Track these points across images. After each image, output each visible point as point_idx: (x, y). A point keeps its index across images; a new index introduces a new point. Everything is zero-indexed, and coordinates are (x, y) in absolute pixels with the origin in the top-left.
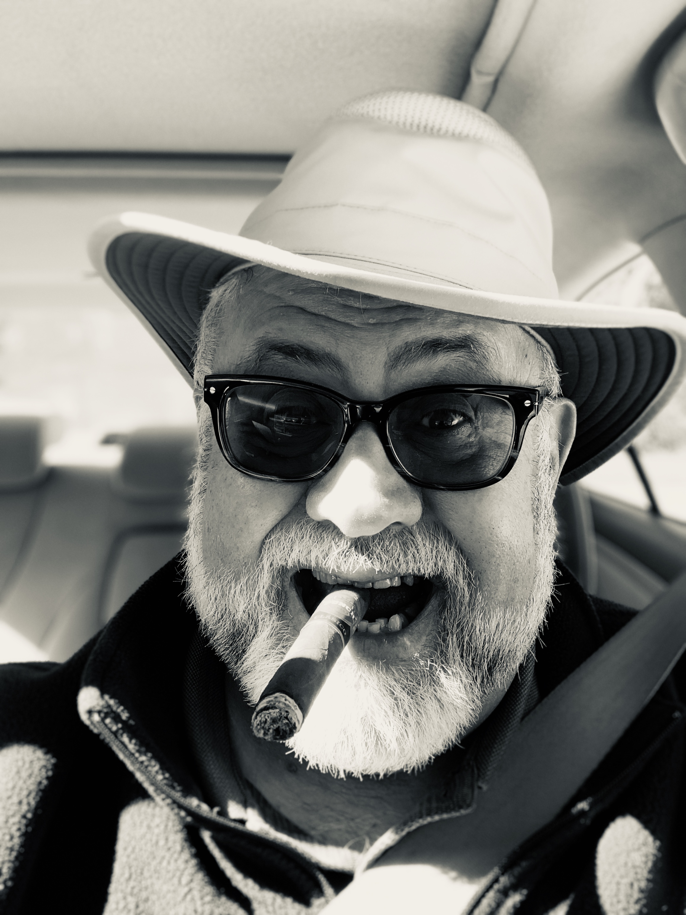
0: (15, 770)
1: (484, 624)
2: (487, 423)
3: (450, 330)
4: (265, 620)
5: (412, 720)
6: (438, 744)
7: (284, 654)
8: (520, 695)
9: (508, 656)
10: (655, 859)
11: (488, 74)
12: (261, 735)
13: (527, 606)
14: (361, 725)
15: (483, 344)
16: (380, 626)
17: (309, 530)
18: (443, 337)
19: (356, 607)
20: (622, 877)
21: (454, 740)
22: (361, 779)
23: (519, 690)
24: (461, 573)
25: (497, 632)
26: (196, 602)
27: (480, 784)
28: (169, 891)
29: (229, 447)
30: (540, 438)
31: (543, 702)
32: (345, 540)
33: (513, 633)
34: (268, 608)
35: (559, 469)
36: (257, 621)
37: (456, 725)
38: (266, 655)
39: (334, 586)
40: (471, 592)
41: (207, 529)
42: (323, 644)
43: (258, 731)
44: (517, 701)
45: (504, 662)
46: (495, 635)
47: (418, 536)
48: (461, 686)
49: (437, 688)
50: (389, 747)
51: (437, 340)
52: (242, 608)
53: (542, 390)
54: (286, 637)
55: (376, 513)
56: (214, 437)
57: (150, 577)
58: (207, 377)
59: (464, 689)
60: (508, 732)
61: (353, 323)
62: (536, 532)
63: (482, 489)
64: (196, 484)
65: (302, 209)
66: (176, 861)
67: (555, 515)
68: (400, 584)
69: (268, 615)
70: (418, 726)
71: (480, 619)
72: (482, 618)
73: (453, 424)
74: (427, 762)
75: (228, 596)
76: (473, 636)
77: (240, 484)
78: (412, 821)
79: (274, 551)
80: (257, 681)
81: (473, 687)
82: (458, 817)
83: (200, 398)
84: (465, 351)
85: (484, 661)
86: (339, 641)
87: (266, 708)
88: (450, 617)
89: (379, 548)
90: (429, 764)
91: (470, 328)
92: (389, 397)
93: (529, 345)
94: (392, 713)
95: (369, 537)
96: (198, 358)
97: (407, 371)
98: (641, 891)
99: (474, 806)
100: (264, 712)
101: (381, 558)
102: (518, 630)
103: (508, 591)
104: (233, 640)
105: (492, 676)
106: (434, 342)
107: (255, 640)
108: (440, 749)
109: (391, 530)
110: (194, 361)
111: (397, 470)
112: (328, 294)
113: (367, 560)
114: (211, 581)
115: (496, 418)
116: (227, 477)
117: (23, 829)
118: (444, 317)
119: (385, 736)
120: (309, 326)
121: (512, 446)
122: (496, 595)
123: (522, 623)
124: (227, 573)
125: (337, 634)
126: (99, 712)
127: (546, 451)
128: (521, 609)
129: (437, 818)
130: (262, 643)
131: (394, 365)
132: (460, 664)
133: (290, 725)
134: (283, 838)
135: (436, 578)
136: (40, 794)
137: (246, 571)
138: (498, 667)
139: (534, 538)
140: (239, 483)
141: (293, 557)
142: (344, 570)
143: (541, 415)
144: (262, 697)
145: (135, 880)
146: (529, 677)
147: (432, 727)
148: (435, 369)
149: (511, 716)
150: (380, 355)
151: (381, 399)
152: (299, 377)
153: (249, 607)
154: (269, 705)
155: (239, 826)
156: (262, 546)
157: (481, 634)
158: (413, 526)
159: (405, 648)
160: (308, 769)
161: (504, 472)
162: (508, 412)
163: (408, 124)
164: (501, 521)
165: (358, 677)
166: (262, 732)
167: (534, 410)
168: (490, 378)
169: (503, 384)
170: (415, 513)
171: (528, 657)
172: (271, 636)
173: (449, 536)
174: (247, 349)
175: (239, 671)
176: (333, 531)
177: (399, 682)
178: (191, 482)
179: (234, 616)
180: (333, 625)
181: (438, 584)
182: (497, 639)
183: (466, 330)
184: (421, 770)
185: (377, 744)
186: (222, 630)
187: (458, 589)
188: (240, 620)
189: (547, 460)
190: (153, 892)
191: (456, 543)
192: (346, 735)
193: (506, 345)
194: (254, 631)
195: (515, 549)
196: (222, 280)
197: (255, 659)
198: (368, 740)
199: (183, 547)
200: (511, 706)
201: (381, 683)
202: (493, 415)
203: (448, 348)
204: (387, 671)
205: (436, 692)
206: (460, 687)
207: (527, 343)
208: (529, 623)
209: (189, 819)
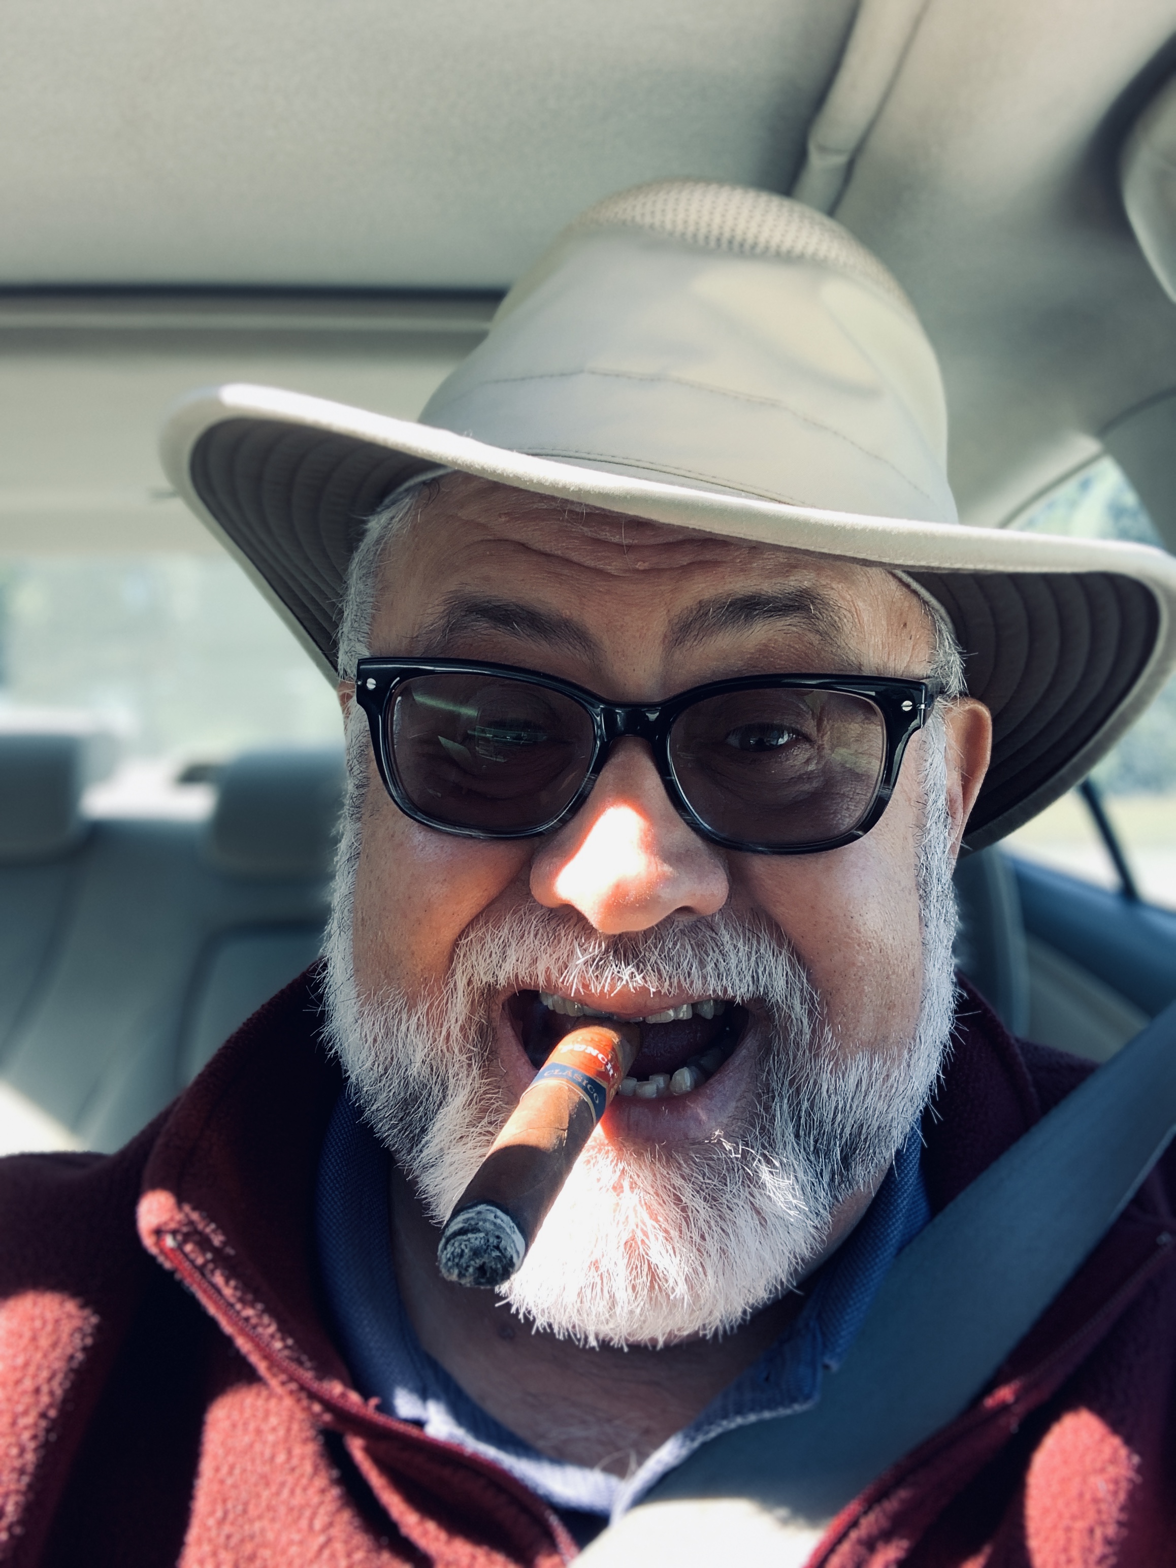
0: (28, 1334)
1: (836, 1081)
2: (838, 738)
3: (774, 581)
4: (460, 1076)
5: (712, 1245)
6: (758, 1289)
7: (493, 1135)
8: (895, 1208)
9: (877, 1135)
10: (1131, 1486)
11: (838, 152)
12: (454, 1277)
13: (910, 1050)
14: (625, 1254)
15: (831, 602)
16: (657, 1087)
17: (535, 922)
18: (763, 593)
19: (616, 1055)
20: (1074, 1518)
21: (784, 1280)
22: (626, 1349)
23: (893, 1200)
24: (798, 993)
25: (857, 1095)
26: (341, 1045)
27: (827, 1361)
28: (291, 1543)
29: (398, 780)
30: (928, 764)
31: (937, 1220)
32: (596, 940)
33: (886, 1095)
34: (465, 1056)
35: (962, 819)
36: (446, 1078)
37: (787, 1254)
38: (462, 1137)
39: (578, 1018)
40: (815, 1025)
41: (360, 920)
42: (560, 1120)
43: (449, 1271)
44: (891, 1219)
45: (869, 1147)
46: (854, 1100)
47: (724, 932)
48: (796, 1187)
49: (756, 1191)
50: (672, 1293)
51: (752, 597)
52: (419, 1056)
53: (933, 684)
54: (494, 1106)
55: (650, 892)
56: (374, 765)
57: (263, 1006)
58: (362, 662)
59: (801, 1192)
60: (874, 1272)
61: (610, 569)
62: (923, 922)
63: (830, 851)
64: (343, 846)
65: (523, 379)
66: (305, 1489)
67: (955, 894)
68: (690, 1016)
69: (465, 1068)
70: (722, 1255)
71: (828, 1072)
72: (832, 1069)
73: (779, 743)
74: (739, 1320)
75: (397, 1036)
76: (817, 1100)
77: (417, 844)
78: (711, 1423)
79: (474, 958)
80: (444, 1183)
81: (816, 1189)
82: (788, 1417)
83: (349, 697)
84: (801, 615)
85: (835, 1144)
86: (586, 1115)
87: (462, 1232)
88: (778, 1068)
89: (656, 953)
90: (742, 1323)
91: (808, 577)
92: (672, 694)
93: (910, 607)
94: (677, 1234)
95: (637, 933)
96: (345, 630)
97: (701, 649)
98: (1108, 1542)
99: (817, 1397)
100: (460, 1238)
101: (659, 971)
102: (894, 1090)
103: (877, 1023)
104: (405, 1111)
105: (848, 1170)
106: (747, 601)
107: (442, 1111)
108: (761, 1296)
109: (676, 923)
110: (339, 635)
111: (684, 820)
112: (568, 521)
113: (636, 973)
114: (367, 1007)
115: (853, 728)
116: (394, 832)
117: (42, 1435)
118: (763, 559)
119: (665, 1272)
120: (534, 574)
121: (880, 778)
122: (856, 1031)
123: (901, 1079)
124: (395, 995)
125: (583, 1102)
126: (174, 1233)
127: (938, 786)
128: (899, 1056)
129: (752, 1418)
130: (454, 1117)
131: (679, 641)
132: (794, 1149)
133: (504, 1260)
134: (489, 1452)
135: (755, 1001)
136: (72, 1376)
137: (426, 993)
138: (859, 1154)
139: (921, 933)
140: (416, 842)
141: (507, 969)
142: (596, 990)
143: (932, 725)
144: (456, 1213)
145: (232, 1524)
146: (911, 1178)
147: (746, 1257)
148: (749, 646)
149: (880, 1245)
150: (656, 622)
151: (658, 699)
152: (515, 661)
153: (432, 1054)
154: (466, 1225)
155: (414, 1431)
156: (454, 951)
157: (830, 1097)
158: (713, 915)
159: (699, 1122)
160: (533, 1332)
161: (868, 823)
162: (873, 718)
163: (701, 237)
164: (865, 904)
165: (618, 1173)
166: (456, 1271)
167: (918, 717)
168: (843, 660)
169: (866, 672)
170: (716, 892)
171: (910, 1138)
172: (469, 1105)
173: (777, 931)
174: (429, 611)
175: (415, 1165)
176: (576, 925)
177: (690, 1181)
178: (336, 840)
179: (406, 1070)
180: (577, 1086)
181: (758, 1011)
182: (857, 1106)
183: (802, 580)
184: (729, 1332)
185: (652, 1287)
186: (385, 1095)
187: (792, 1021)
188: (417, 1076)
189: (942, 802)
190: (265, 1545)
191: (789, 943)
192: (599, 1273)
193: (871, 605)
194: (440, 1095)
195: (889, 952)
196: (387, 501)
197: (443, 1143)
198: (638, 1281)
199: (319, 954)
200: (879, 1227)
201: (658, 1182)
202: (850, 724)
203: (771, 611)
204: (668, 1161)
205: (753, 1197)
206: (793, 1189)
207: (906, 604)
208: (914, 1080)
209: (327, 1417)
